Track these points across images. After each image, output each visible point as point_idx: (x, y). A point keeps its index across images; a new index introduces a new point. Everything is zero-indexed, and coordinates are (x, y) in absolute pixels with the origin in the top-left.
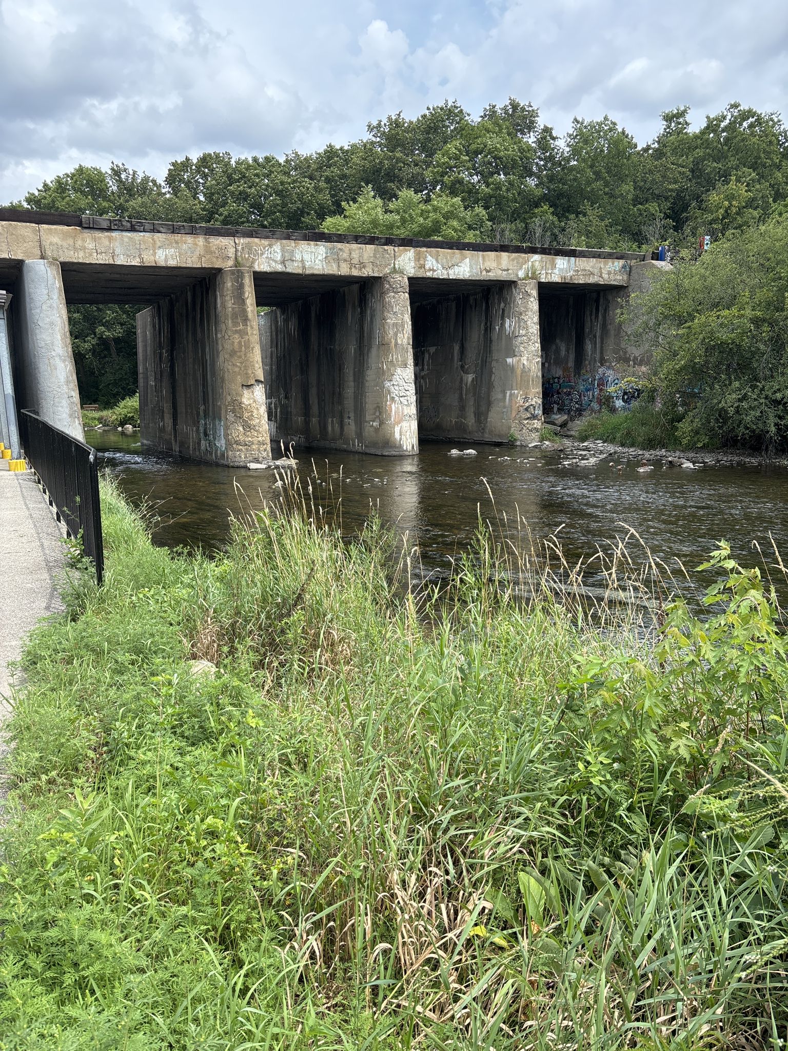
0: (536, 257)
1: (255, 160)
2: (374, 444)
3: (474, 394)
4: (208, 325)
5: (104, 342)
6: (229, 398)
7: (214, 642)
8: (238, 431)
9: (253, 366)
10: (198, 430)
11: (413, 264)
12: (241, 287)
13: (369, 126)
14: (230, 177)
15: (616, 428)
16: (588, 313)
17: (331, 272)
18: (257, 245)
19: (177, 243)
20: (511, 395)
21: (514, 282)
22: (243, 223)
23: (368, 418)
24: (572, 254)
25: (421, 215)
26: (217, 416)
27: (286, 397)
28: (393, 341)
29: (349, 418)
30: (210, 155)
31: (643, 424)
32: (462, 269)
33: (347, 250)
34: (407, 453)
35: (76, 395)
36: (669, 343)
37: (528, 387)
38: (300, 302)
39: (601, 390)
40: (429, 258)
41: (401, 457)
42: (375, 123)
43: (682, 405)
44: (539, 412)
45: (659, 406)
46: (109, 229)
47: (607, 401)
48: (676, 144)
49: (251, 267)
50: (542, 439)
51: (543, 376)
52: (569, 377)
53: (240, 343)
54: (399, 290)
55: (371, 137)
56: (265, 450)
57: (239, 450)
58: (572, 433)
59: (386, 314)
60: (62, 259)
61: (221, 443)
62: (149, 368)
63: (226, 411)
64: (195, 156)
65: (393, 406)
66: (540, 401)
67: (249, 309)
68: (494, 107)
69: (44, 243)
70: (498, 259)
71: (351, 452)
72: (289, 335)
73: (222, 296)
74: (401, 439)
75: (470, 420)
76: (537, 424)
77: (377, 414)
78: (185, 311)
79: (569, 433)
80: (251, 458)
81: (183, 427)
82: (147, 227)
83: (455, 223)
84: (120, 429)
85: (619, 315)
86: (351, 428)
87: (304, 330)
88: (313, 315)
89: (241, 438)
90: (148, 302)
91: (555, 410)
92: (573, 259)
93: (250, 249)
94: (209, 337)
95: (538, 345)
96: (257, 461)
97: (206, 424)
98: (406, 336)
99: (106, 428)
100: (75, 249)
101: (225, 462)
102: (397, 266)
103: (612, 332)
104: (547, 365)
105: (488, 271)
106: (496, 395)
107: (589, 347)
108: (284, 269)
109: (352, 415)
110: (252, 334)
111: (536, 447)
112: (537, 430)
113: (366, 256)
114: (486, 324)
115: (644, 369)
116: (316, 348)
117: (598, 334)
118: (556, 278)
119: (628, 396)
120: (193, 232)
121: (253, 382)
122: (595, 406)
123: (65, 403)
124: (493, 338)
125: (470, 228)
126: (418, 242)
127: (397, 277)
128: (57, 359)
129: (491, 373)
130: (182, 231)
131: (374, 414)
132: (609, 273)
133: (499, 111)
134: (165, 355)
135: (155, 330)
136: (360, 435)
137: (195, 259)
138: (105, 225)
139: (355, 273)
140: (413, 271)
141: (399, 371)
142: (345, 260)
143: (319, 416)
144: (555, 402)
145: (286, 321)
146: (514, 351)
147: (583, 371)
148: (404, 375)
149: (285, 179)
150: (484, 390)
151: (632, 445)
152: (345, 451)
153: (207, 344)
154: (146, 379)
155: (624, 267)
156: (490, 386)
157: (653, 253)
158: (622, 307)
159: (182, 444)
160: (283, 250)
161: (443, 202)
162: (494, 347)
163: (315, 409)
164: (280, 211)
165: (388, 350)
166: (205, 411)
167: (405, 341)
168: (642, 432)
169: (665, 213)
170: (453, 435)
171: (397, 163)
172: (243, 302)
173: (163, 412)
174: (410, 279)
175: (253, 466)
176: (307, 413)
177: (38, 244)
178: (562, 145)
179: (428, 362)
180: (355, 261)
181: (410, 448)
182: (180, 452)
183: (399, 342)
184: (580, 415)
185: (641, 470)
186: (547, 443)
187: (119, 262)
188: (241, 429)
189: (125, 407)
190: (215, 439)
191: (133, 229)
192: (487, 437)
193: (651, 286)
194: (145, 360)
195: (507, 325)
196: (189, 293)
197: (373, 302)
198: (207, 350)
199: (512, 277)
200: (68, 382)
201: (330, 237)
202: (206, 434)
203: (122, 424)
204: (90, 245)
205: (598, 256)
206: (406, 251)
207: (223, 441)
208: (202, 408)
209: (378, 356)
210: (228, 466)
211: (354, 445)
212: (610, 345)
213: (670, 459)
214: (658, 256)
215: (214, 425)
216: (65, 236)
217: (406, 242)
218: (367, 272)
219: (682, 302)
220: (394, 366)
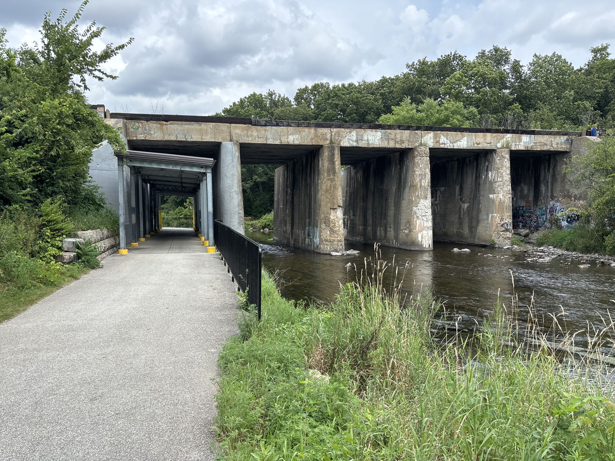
0: (509, 135)
1: (343, 85)
2: (405, 243)
3: (468, 215)
4: (314, 176)
5: (256, 184)
6: (323, 216)
7: (322, 359)
8: (326, 234)
9: (337, 198)
10: (304, 233)
11: (432, 141)
12: (333, 155)
13: (407, 65)
14: (329, 95)
15: (563, 239)
16: (542, 168)
17: (384, 146)
18: (343, 132)
19: (300, 132)
20: (492, 217)
21: (494, 150)
22: (334, 120)
23: (402, 228)
24: (533, 133)
25: (437, 113)
26: (315, 225)
27: (354, 215)
28: (419, 184)
29: (390, 227)
30: (318, 84)
31: (581, 237)
32: (462, 143)
33: (393, 134)
34: (425, 249)
35: (242, 212)
36: (600, 187)
37: (503, 212)
38: (364, 163)
39: (552, 215)
40: (442, 137)
41: (422, 251)
42: (410, 64)
43: (609, 226)
44: (510, 227)
45: (592, 225)
46: (265, 125)
47: (556, 222)
48: (600, 66)
49: (339, 144)
50: (513, 244)
51: (513, 206)
52: (530, 206)
53: (331, 185)
54: (424, 155)
55: (408, 71)
56: (341, 245)
57: (327, 245)
58: (532, 241)
59: (415, 169)
60: (240, 142)
61: (317, 240)
62: (280, 199)
63: (321, 223)
64: (310, 85)
65: (418, 221)
66: (511, 221)
67: (337, 167)
68: (484, 51)
69: (232, 133)
70: (485, 137)
71: (391, 247)
72: (357, 180)
73: (322, 160)
74: (422, 241)
75: (466, 231)
76: (509, 235)
77: (408, 225)
78: (301, 168)
79: (530, 241)
80: (333, 249)
81: (296, 231)
82: (285, 123)
83: (459, 117)
84: (262, 230)
85: (564, 168)
86: (391, 233)
87: (366, 178)
88: (372, 169)
89: (328, 238)
90: (282, 163)
91: (521, 226)
92: (533, 136)
93: (339, 134)
94: (314, 182)
95: (510, 187)
96: (336, 251)
97: (309, 229)
98: (427, 181)
99: (255, 230)
100: (248, 136)
101: (318, 251)
102: (423, 142)
103: (559, 180)
104: (515, 199)
105: (478, 144)
106: (483, 216)
107: (543, 188)
108: (357, 145)
109: (392, 226)
110: (338, 181)
111: (508, 248)
112: (509, 238)
113: (404, 136)
114: (476, 174)
115: (581, 202)
116: (372, 188)
117: (549, 181)
118: (521, 147)
119: (571, 219)
120: (308, 126)
121: (336, 207)
122: (548, 225)
123: (236, 216)
124: (481, 183)
125: (468, 119)
126: (436, 128)
127: (423, 148)
128: (234, 193)
129: (479, 203)
130: (303, 126)
131: (406, 225)
132: (557, 144)
133: (487, 53)
134: (289, 191)
135: (284, 178)
136: (396, 238)
137: (309, 140)
138: (263, 123)
139: (398, 146)
140: (432, 144)
141: (422, 201)
142: (392, 139)
143: (373, 226)
144: (520, 222)
145: (356, 173)
146: (494, 190)
147: (539, 203)
148: (425, 204)
149: (359, 95)
150: (475, 213)
151: (574, 250)
152: (387, 246)
153: (313, 186)
154: (278, 204)
155: (567, 140)
156: (479, 211)
157: (587, 131)
158: (566, 164)
159: (295, 240)
160: (357, 135)
161: (451, 105)
162: (481, 188)
163: (370, 222)
164: (355, 113)
165: (416, 189)
166: (309, 222)
167: (426, 184)
168: (580, 242)
169: (594, 107)
170: (454, 239)
171: (423, 84)
172: (334, 163)
173: (286, 222)
174: (430, 149)
175: (334, 254)
176: (365, 224)
177: (229, 134)
178: (526, 70)
179: (440, 196)
180: (398, 140)
181: (427, 246)
182: (294, 244)
183: (423, 184)
184: (538, 230)
185: (582, 266)
186: (516, 246)
187: (269, 143)
188: (328, 232)
189: (265, 219)
190: (313, 238)
191: (277, 125)
192: (477, 242)
193: (585, 152)
194: (278, 194)
195: (490, 175)
196: (304, 159)
197: (407, 162)
198: (312, 189)
199: (493, 147)
200: (239, 205)
201: (384, 127)
202: (309, 235)
203: (263, 228)
204: (255, 134)
205: (550, 134)
206: (429, 133)
207: (318, 239)
208: (308, 220)
209: (409, 193)
210: (320, 253)
211: (393, 243)
212: (558, 187)
213: (602, 260)
214: (590, 133)
215: (314, 230)
216: (243, 129)
217: (429, 129)
218: (405, 145)
219: (608, 161)
220: (419, 198)
